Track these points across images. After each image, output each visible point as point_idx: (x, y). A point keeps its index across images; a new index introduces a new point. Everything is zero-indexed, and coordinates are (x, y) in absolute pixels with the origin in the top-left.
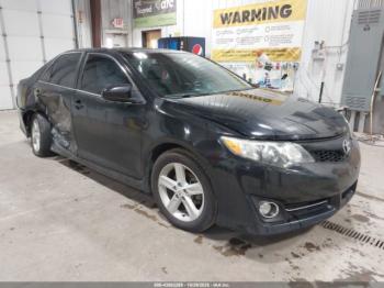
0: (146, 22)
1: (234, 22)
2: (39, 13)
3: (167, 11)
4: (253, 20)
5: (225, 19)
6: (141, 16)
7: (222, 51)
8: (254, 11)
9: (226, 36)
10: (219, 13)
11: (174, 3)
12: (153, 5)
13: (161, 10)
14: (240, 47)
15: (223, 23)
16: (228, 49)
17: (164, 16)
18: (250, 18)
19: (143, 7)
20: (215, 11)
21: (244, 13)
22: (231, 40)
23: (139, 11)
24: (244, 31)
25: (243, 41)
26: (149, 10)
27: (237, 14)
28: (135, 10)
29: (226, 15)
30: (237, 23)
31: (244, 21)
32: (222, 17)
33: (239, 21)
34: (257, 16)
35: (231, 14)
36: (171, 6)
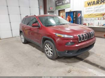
0: (60, 7)
1: (93, 5)
2: (30, 7)
3: (67, 3)
4: (101, 3)
5: (89, 4)
6: (58, 6)
7: (88, 15)
9: (89, 10)
10: (87, 2)
11: (70, 1)
12: (62, 2)
13: (65, 3)
14: (95, 13)
15: (88, 5)
16: (90, 14)
17: (66, 5)
18: (100, 3)
19: (59, 3)
20: (85, 2)
21: (97, 1)
22: (92, 11)
23: (57, 4)
24: (97, 7)
25: (96, 11)
26: (61, 4)
27: (94, 2)
28: (56, 4)
29: (90, 2)
30: (94, 5)
31: (97, 4)
32: (88, 3)
33: (95, 4)
34: (103, 2)
35: (92, 2)
36: (68, 2)
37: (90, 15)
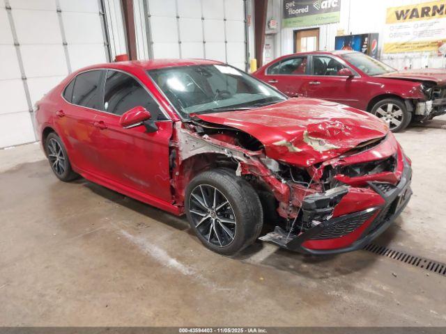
1: (411, 17)
3: (329, 10)
4: (434, 14)
5: (400, 15)
6: (294, 16)
7: (396, 44)
8: (435, 7)
9: (401, 31)
10: (393, 11)
11: (339, 3)
12: (311, 6)
13: (321, 10)
14: (417, 40)
15: (398, 18)
17: (324, 15)
18: (430, 13)
19: (297, 7)
20: (389, 9)
21: (423, 9)
22: (408, 34)
23: (291, 12)
24: (422, 25)
25: (421, 33)
26: (303, 10)
27: (415, 10)
28: (286, 11)
29: (402, 12)
30: (414, 18)
31: (422, 16)
32: (397, 14)
33: (417, 16)
34: (439, 11)
35: (408, 11)
36: (334, 6)
37: (404, 44)
